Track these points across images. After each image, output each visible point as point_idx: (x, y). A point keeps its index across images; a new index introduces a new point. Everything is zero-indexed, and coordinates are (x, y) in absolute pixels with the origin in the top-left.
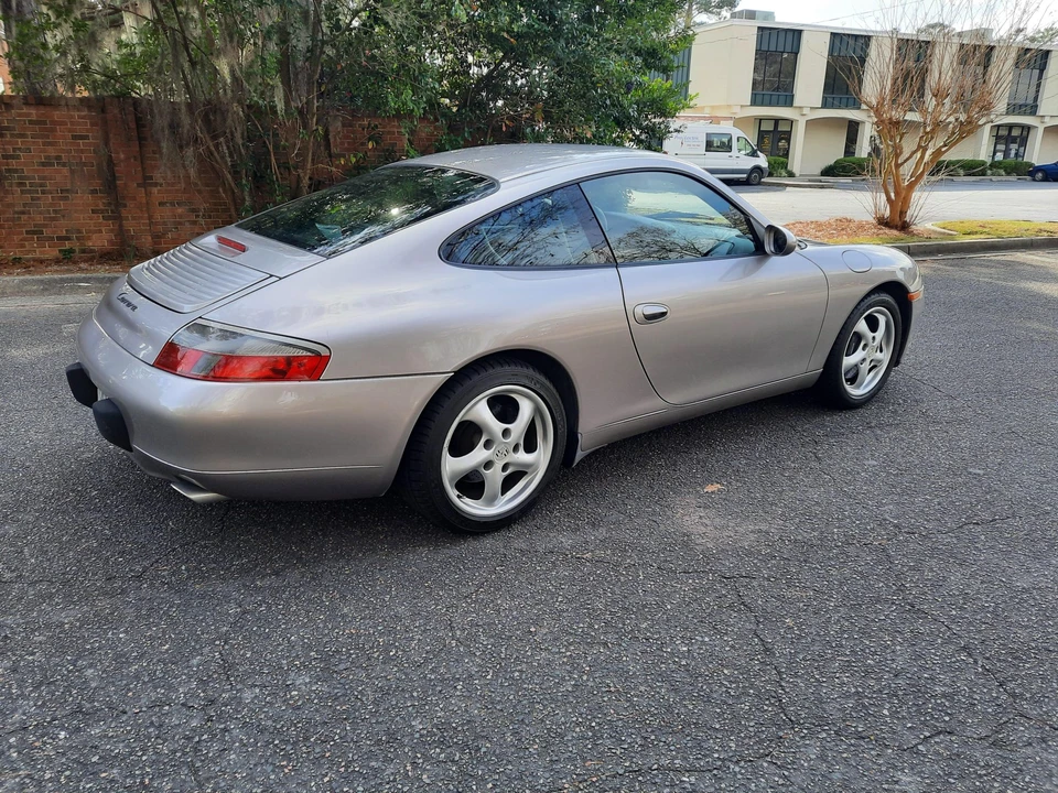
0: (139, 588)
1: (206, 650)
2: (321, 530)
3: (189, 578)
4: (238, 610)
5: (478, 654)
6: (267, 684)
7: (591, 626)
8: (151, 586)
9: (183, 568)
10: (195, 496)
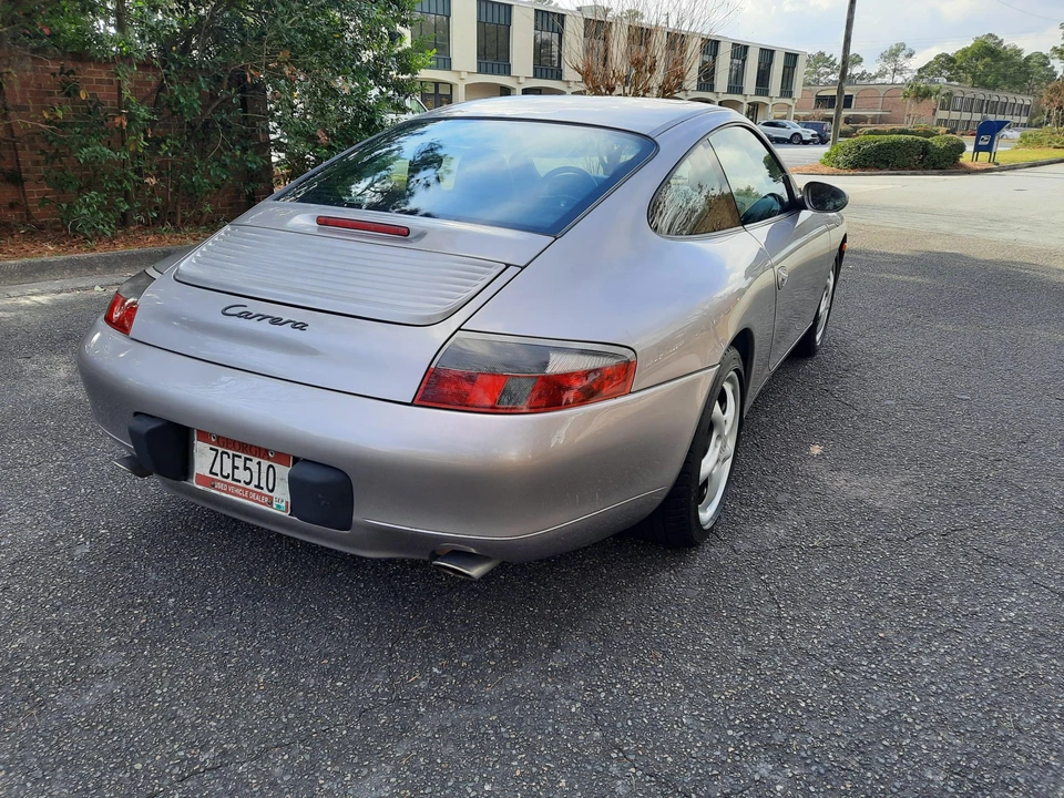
0: (419, 716)
1: (614, 769)
2: (531, 579)
3: (463, 682)
4: (578, 705)
5: (875, 677)
6: (740, 789)
7: (921, 617)
8: (428, 705)
9: (435, 670)
10: (476, 572)
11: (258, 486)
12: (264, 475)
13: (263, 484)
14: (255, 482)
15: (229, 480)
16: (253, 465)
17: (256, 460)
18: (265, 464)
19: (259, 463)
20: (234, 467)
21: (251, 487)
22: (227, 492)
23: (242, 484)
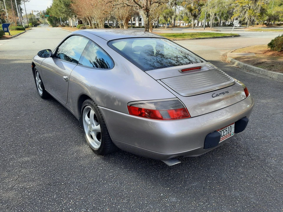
11: (229, 133)
12: (229, 130)
13: (229, 132)
14: (228, 133)
15: (223, 136)
16: (227, 129)
17: (228, 127)
18: (229, 127)
19: (228, 128)
20: (224, 132)
21: (227, 134)
22: (223, 139)
23: (226, 135)
